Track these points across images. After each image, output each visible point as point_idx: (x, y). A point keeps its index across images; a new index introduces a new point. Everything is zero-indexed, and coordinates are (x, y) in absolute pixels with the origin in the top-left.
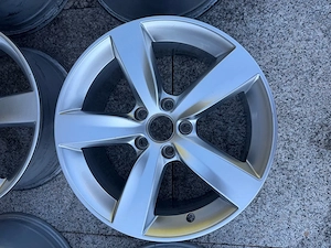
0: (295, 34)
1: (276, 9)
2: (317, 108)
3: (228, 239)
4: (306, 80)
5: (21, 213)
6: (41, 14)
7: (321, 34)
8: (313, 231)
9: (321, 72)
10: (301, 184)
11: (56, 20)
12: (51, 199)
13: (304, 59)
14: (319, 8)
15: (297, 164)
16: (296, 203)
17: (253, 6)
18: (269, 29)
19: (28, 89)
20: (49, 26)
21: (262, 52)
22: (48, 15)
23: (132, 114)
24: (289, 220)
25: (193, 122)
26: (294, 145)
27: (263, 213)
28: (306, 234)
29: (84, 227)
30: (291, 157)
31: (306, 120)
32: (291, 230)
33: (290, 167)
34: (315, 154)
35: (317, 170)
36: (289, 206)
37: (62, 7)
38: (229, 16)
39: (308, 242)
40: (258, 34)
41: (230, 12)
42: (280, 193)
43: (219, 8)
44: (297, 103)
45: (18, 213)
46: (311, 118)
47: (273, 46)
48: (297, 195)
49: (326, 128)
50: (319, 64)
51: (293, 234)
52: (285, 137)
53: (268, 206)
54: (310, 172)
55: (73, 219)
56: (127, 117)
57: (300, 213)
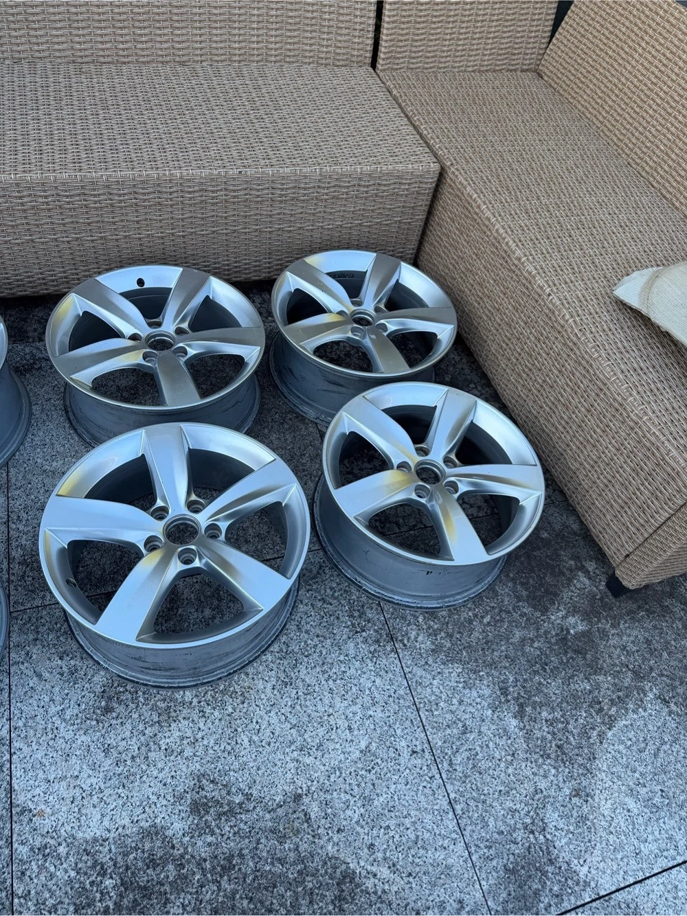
0: (354, 708)
1: (382, 673)
2: (253, 771)
3: (21, 691)
4: (292, 743)
5: (31, 414)
6: (303, 400)
7: (363, 745)
8: (47, 824)
9: (308, 760)
10: (126, 780)
11: (302, 418)
12: (57, 446)
13: (321, 731)
14: (399, 732)
15: (160, 765)
16: (94, 780)
17: (377, 641)
18: (353, 671)
19: (204, 394)
20: (292, 411)
21: (318, 669)
22: (305, 409)
23: (194, 497)
24: (63, 778)
25: (197, 563)
26: (188, 752)
27: (69, 736)
28: (41, 814)
29: (18, 492)
30: (168, 752)
31: (231, 759)
32: (44, 786)
33: (152, 755)
34: (181, 789)
35: (154, 798)
36: (87, 771)
37: (318, 421)
38: (356, 614)
39: (26, 820)
40: (342, 658)
41: (362, 614)
42: (107, 751)
43: (364, 599)
44: (255, 738)
45: (31, 409)
46: (236, 765)
47: (331, 682)
48: (107, 779)
49: (224, 793)
50: (320, 754)
51: (38, 791)
52: (200, 735)
53: (84, 738)
54: (149, 789)
55: (29, 476)
56: (189, 494)
57: (78, 792)
